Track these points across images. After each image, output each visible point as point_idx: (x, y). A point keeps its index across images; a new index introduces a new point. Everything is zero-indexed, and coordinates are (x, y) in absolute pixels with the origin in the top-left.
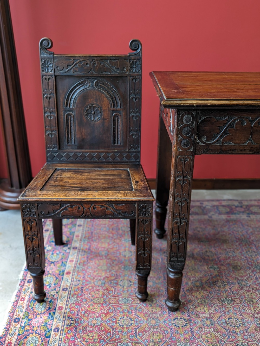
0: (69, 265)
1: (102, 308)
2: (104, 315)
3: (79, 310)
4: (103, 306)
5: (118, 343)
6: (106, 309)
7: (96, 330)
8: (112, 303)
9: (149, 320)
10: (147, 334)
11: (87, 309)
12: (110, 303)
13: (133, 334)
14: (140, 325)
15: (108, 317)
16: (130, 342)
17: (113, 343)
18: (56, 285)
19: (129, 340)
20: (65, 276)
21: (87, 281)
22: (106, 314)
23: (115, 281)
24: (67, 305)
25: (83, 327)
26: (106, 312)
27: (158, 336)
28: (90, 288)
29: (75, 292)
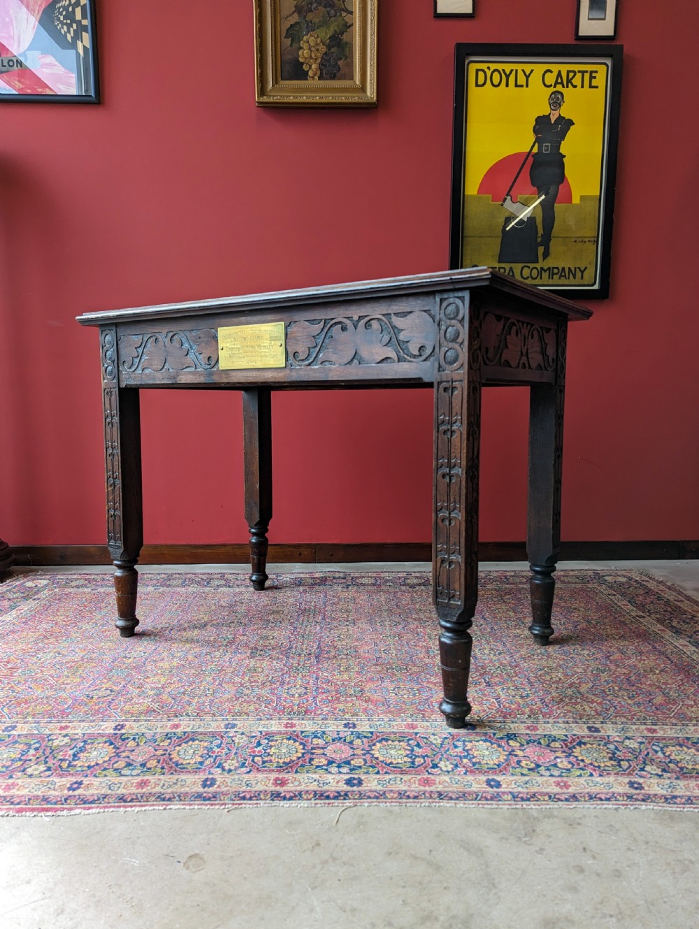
14: (23, 697)
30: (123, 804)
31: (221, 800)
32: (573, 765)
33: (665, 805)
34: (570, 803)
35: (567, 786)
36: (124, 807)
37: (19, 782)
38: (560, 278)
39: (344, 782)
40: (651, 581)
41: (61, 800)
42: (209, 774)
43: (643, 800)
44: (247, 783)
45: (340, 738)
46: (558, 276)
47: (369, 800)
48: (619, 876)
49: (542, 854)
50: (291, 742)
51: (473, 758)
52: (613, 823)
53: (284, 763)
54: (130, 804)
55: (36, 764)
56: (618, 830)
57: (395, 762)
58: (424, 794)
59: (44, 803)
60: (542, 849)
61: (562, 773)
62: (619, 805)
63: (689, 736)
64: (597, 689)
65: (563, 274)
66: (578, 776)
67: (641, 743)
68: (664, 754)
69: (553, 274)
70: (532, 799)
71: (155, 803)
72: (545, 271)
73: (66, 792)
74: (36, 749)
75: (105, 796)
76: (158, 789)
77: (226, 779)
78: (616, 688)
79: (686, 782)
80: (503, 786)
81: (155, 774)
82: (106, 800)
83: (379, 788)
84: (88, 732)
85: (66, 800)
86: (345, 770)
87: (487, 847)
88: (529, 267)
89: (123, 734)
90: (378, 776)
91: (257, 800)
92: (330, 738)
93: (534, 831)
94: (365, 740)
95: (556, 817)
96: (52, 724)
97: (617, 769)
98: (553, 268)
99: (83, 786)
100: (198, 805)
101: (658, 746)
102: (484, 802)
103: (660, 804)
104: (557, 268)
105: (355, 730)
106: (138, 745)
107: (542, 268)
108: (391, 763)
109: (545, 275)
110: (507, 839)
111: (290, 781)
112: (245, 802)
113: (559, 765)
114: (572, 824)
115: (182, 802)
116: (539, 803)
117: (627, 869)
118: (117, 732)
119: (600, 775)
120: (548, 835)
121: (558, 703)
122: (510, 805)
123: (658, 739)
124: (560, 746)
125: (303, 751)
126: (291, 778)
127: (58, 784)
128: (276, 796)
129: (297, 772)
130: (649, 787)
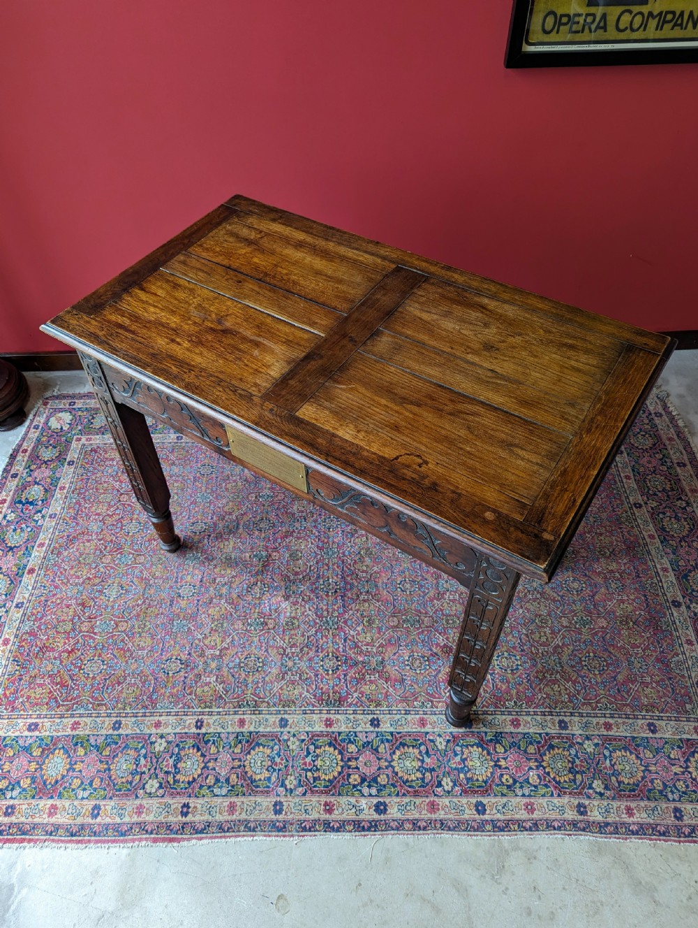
0: (37, 554)
1: (67, 641)
2: (66, 655)
3: (32, 646)
4: (68, 638)
5: (74, 704)
6: (72, 641)
7: (49, 684)
8: (84, 632)
9: (130, 661)
10: (120, 688)
11: (44, 644)
12: (81, 631)
13: (99, 689)
14: (113, 672)
15: (73, 656)
16: (91, 703)
17: (67, 705)
18: (8, 597)
19: (91, 700)
20: (26, 579)
21: (56, 587)
22: (69, 652)
23: (99, 588)
24: (16, 636)
25: (31, 677)
26: (70, 649)
27: (134, 691)
28: (58, 601)
29: (34, 611)
30: (223, 834)
31: (289, 832)
32: (541, 779)
33: (598, 835)
34: (532, 833)
35: (532, 811)
36: (225, 837)
37: (144, 802)
38: (672, 29)
39: (374, 808)
40: (665, 417)
41: (180, 829)
42: (277, 795)
43: (584, 830)
44: (306, 808)
45: (369, 742)
46: (672, 24)
47: (392, 832)
48: (552, 919)
49: (506, 894)
50: (332, 749)
51: (468, 772)
52: (558, 857)
53: (329, 781)
54: (228, 834)
55: (150, 778)
56: (560, 865)
57: (410, 779)
58: (430, 823)
59: (168, 832)
60: (507, 889)
61: (531, 791)
62: (565, 834)
63: (635, 736)
64: (576, 655)
65: (679, 22)
66: (542, 796)
67: (596, 745)
68: (611, 761)
69: (665, 22)
70: (506, 829)
71: (245, 833)
72: (654, 17)
73: (180, 817)
74: (145, 757)
75: (209, 824)
76: (243, 816)
77: (290, 803)
78: (591, 654)
79: (619, 803)
80: (488, 812)
81: (238, 795)
82: (210, 829)
83: (399, 816)
84: (178, 730)
85: (183, 828)
86: (374, 791)
87: (471, 886)
88: (630, 12)
89: (205, 734)
90: (398, 800)
91: (315, 831)
92: (361, 743)
93: (503, 867)
94: (387, 744)
95: (520, 849)
96: (147, 718)
97: (571, 786)
98: (667, 12)
99: (190, 810)
100: (275, 836)
101: (608, 749)
102: (472, 833)
103: (595, 835)
104: (673, 13)
105: (380, 730)
106: (218, 751)
107: (650, 14)
108: (407, 781)
109: (653, 23)
110: (485, 877)
111: (335, 807)
112: (306, 833)
113: (531, 781)
114: (531, 857)
115: (263, 833)
116: (510, 833)
117: (559, 911)
118: (198, 731)
119: (559, 795)
120: (512, 872)
121: (541, 680)
122: (490, 836)
123: (610, 740)
124: (534, 752)
125: (342, 764)
126: (335, 802)
127: (173, 807)
128: (328, 827)
129: (339, 794)
130: (591, 811)
